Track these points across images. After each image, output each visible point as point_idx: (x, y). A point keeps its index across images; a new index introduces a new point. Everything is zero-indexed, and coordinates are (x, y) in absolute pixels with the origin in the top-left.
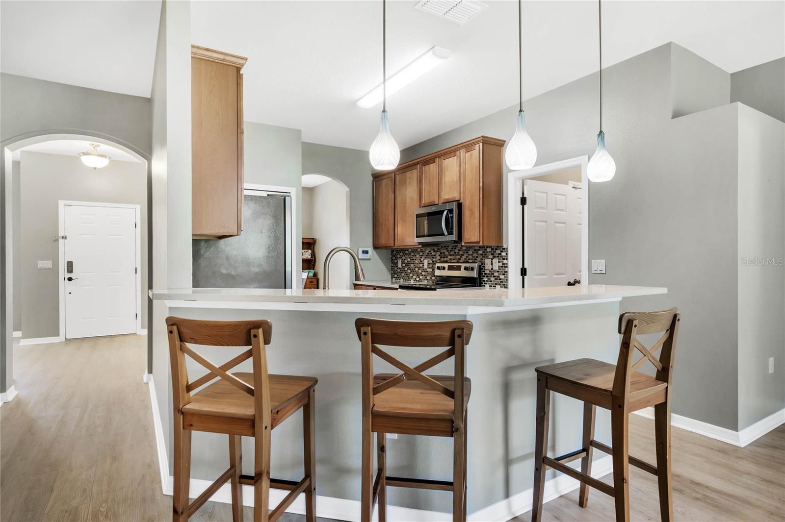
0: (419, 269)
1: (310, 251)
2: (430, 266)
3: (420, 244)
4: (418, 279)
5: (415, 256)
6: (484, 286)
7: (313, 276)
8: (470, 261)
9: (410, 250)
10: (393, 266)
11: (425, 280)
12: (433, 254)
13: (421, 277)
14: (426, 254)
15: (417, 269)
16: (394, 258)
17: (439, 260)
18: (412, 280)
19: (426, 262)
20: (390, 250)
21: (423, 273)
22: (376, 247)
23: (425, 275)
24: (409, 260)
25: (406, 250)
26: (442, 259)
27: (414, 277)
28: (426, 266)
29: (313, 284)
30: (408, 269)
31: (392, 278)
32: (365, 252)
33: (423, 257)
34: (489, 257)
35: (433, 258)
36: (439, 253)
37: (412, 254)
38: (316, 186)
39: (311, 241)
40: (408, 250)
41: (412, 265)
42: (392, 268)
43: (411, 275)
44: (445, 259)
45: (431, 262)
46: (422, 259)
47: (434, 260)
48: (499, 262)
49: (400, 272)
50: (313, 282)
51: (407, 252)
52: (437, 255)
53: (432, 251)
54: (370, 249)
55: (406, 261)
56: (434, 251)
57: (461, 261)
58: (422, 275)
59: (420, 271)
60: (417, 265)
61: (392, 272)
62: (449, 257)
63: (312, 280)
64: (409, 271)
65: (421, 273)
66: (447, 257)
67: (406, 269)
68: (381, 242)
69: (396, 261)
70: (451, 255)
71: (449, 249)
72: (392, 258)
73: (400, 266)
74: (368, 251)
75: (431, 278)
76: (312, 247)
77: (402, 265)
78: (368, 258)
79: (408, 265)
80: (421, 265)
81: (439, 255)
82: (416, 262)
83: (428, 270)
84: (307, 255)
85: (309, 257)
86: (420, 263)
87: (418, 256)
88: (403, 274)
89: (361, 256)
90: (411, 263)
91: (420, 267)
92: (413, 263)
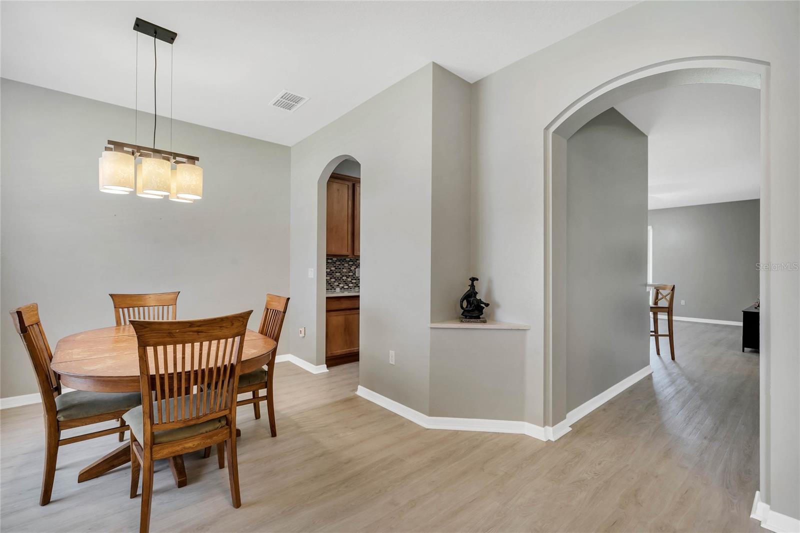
5: (343, 265)
11: (355, 287)
13: (351, 285)
15: (344, 278)
18: (338, 290)
23: (355, 283)
27: (341, 285)
30: (331, 278)
37: (338, 263)
41: (338, 274)
43: (336, 284)
58: (352, 283)
59: (349, 279)
90: (337, 272)
91: (349, 276)
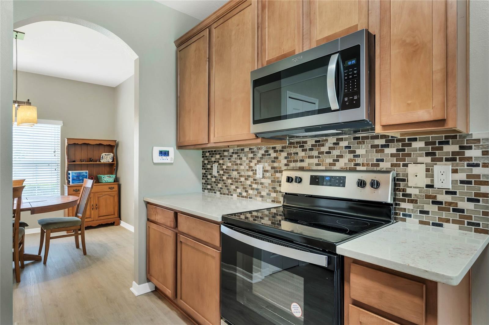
0: (246, 179)
1: (112, 155)
2: (268, 174)
3: (257, 135)
4: (244, 194)
5: (241, 158)
6: (405, 220)
7: (114, 182)
8: (358, 168)
9: (231, 151)
10: (205, 174)
11: (257, 196)
12: (274, 155)
13: (250, 192)
14: (259, 155)
15: (242, 179)
16: (206, 162)
17: (286, 165)
19: (259, 168)
20: (201, 151)
21: (255, 186)
22: (180, 147)
24: (229, 164)
25: (224, 151)
26: (292, 165)
27: (239, 190)
28: (259, 175)
29: (114, 190)
30: (227, 178)
31: (204, 189)
32: (165, 153)
33: (255, 161)
34: (420, 159)
35: (273, 162)
36: (284, 154)
37: (235, 156)
38: (118, 86)
39: (112, 144)
40: (228, 151)
41: (235, 173)
42: (204, 176)
43: (233, 187)
44: (299, 164)
45: (269, 168)
46: (252, 164)
47: (276, 165)
48: (455, 171)
49: (215, 182)
50: (113, 188)
51: (226, 154)
52: (280, 158)
53: (271, 152)
54: (172, 148)
55: (224, 167)
56: (276, 151)
57: (335, 168)
58: (253, 189)
59: (248, 182)
60: (242, 173)
61: (204, 181)
62: (307, 161)
63: (112, 186)
64: (230, 181)
65: (250, 186)
66: (302, 161)
67: (224, 178)
68: (187, 139)
69: (209, 167)
70: (310, 157)
71: (308, 146)
72: (203, 162)
73: (215, 173)
74: (168, 152)
75: (269, 194)
76: (114, 151)
77: (218, 172)
78: (169, 161)
79: (228, 173)
80: (251, 173)
81: (286, 158)
82: (242, 167)
83: (263, 181)
84: (108, 158)
85: (111, 161)
86: (247, 170)
87: (244, 159)
88: (220, 186)
89: (157, 159)
90: (233, 170)
91: (249, 176)
92: (237, 170)
